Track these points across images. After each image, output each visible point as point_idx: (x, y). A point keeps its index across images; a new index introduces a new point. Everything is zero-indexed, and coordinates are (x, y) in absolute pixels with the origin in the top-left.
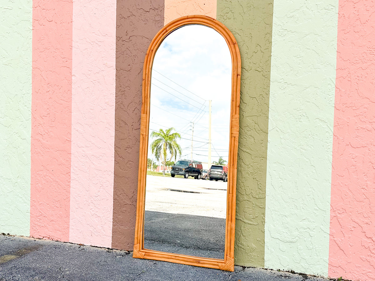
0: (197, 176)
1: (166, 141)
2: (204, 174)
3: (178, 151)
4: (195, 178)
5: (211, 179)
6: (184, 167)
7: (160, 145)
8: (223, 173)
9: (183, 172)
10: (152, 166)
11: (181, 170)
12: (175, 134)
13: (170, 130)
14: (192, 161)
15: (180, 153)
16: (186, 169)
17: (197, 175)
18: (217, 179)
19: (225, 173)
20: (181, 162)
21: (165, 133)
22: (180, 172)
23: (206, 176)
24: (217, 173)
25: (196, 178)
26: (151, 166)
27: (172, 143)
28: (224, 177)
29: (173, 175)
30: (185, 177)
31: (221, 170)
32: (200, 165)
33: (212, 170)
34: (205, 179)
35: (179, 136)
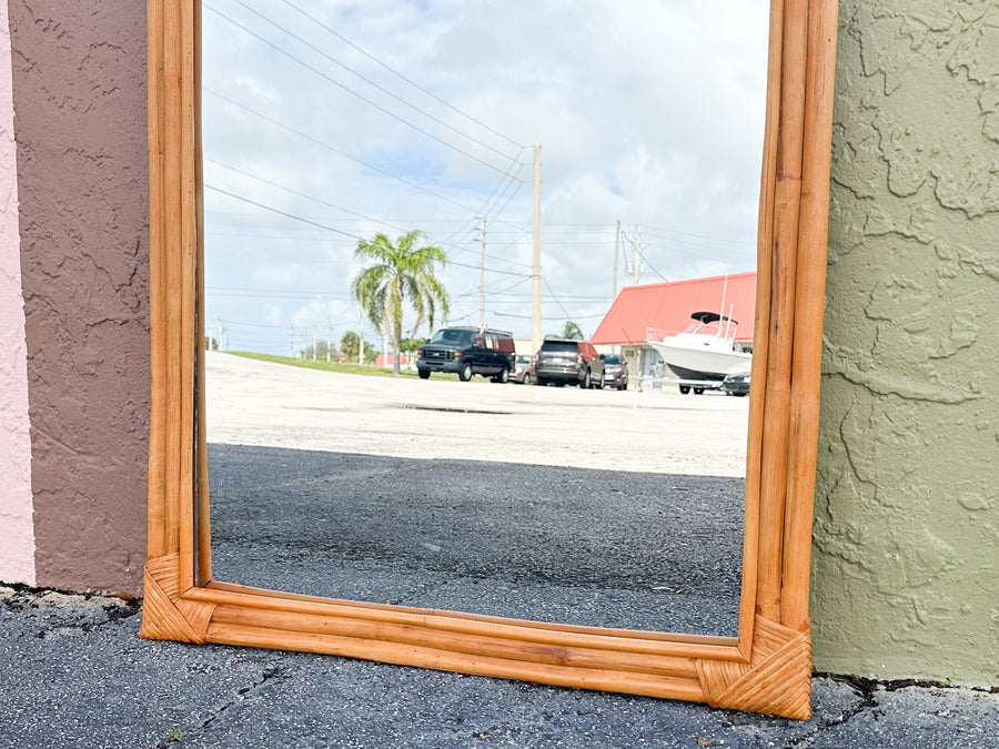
0: (501, 374)
1: (400, 271)
2: (519, 368)
3: (438, 304)
4: (493, 381)
5: (543, 380)
6: (458, 348)
7: (381, 287)
8: (580, 361)
9: (454, 363)
10: (362, 355)
11: (450, 356)
12: (428, 250)
13: (412, 236)
14: (482, 332)
15: (446, 307)
16: (464, 353)
17: (498, 370)
18: (560, 381)
19: (585, 362)
20: (449, 334)
21: (396, 246)
22: (447, 364)
23: (528, 373)
24: (562, 361)
25: (498, 379)
26: (358, 354)
27: (417, 278)
28: (583, 373)
29: (424, 374)
30: (463, 379)
31: (573, 355)
32: (507, 343)
33: (545, 353)
34: (522, 383)
35: (442, 258)
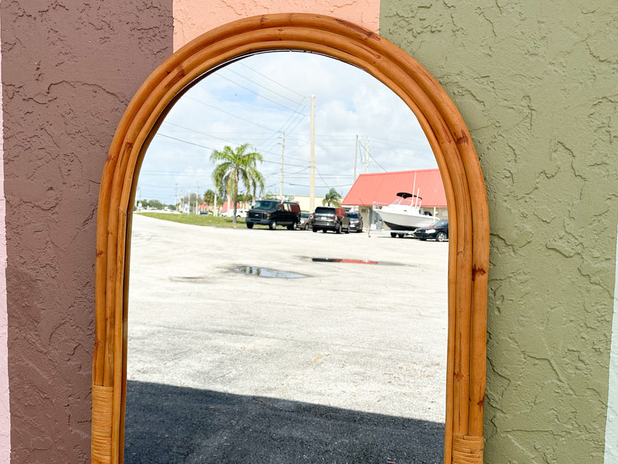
0: (293, 225)
1: (238, 165)
2: (303, 221)
3: (258, 184)
4: (289, 229)
5: (315, 229)
6: (269, 211)
7: (226, 174)
8: (336, 219)
9: (266, 220)
11: (264, 216)
12: (254, 154)
13: (243, 147)
14: (282, 202)
15: (262, 186)
16: (272, 214)
17: (291, 223)
18: (325, 230)
19: (339, 219)
20: (264, 204)
21: (235, 153)
22: (263, 221)
23: (307, 224)
24: (326, 218)
25: (291, 228)
27: (247, 170)
28: (338, 225)
29: (250, 226)
30: (271, 229)
31: (332, 215)
32: (296, 207)
33: (317, 214)
34: (305, 229)
35: (260, 159)
